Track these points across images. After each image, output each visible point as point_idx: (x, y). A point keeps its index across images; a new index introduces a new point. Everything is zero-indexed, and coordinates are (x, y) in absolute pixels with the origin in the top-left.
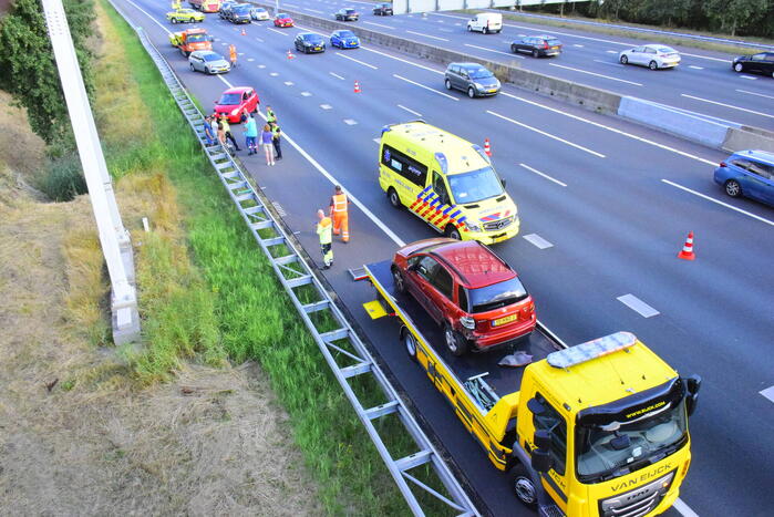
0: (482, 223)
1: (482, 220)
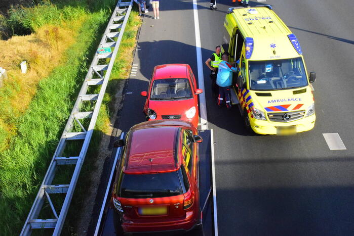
0: (267, 112)
1: (267, 109)
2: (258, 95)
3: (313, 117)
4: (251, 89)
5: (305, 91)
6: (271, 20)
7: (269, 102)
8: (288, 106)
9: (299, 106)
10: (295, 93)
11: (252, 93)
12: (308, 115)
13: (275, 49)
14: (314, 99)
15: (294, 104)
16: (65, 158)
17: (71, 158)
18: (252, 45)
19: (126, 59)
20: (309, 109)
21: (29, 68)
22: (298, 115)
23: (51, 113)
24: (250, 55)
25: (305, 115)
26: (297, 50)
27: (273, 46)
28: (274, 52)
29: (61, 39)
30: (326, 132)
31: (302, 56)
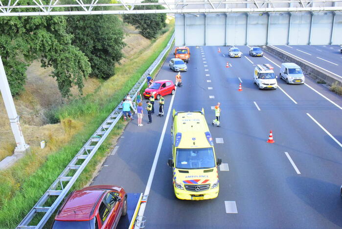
0: (184, 184)
1: (184, 182)
2: (180, 171)
3: (217, 189)
4: (176, 167)
5: (212, 170)
6: (198, 122)
7: (186, 177)
8: (199, 180)
9: (206, 181)
10: (205, 171)
11: (176, 171)
12: (213, 187)
13: (195, 141)
14: (218, 177)
15: (203, 180)
16: (42, 207)
17: (45, 208)
18: (180, 138)
19: (113, 143)
20: (213, 184)
21: (46, 145)
22: (205, 187)
23: (47, 177)
24: (178, 144)
25: (210, 187)
26: (210, 142)
27: (194, 139)
28: (194, 143)
29: (75, 127)
30: (228, 200)
31: (213, 147)
